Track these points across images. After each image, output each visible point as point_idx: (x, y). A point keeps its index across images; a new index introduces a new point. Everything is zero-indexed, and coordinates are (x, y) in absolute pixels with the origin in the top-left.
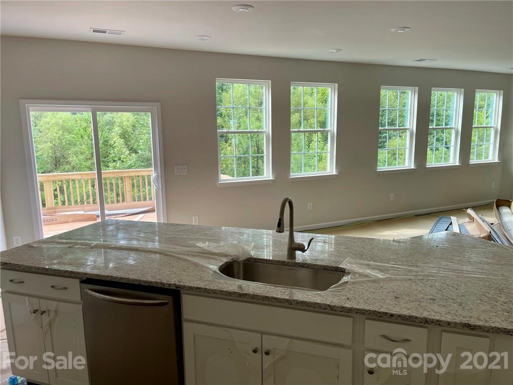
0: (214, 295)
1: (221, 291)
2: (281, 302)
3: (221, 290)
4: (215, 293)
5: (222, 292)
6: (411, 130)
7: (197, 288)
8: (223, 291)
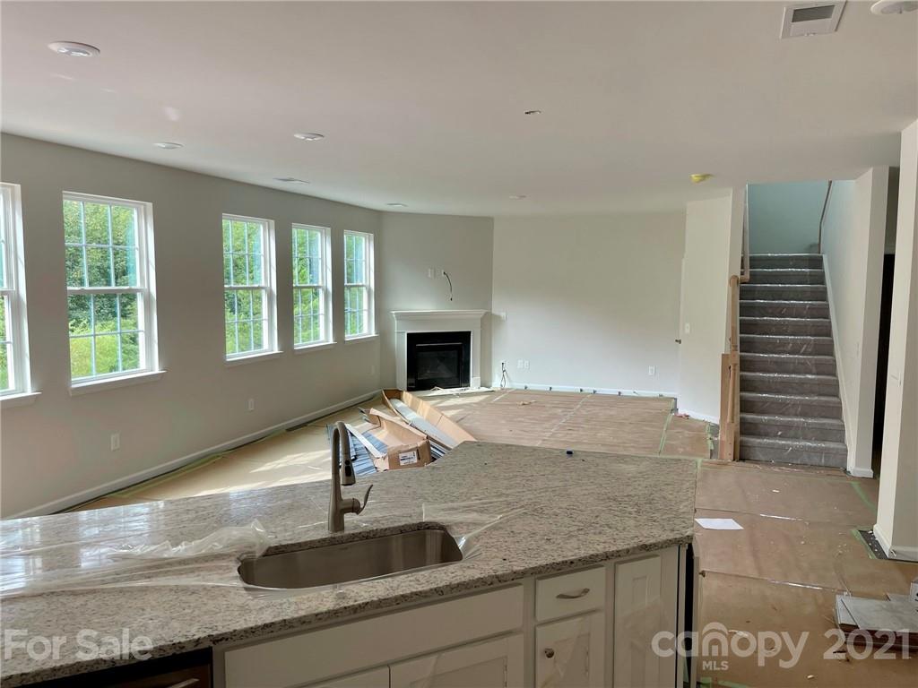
0: (305, 627)
1: (317, 615)
2: (426, 597)
3: (316, 612)
4: (304, 622)
5: (319, 616)
6: (268, 289)
7: (266, 626)
8: (322, 613)
